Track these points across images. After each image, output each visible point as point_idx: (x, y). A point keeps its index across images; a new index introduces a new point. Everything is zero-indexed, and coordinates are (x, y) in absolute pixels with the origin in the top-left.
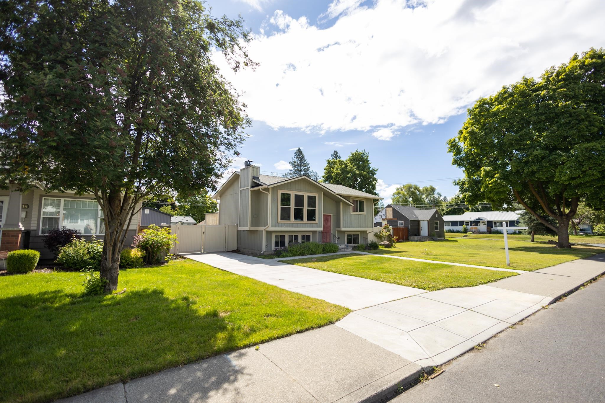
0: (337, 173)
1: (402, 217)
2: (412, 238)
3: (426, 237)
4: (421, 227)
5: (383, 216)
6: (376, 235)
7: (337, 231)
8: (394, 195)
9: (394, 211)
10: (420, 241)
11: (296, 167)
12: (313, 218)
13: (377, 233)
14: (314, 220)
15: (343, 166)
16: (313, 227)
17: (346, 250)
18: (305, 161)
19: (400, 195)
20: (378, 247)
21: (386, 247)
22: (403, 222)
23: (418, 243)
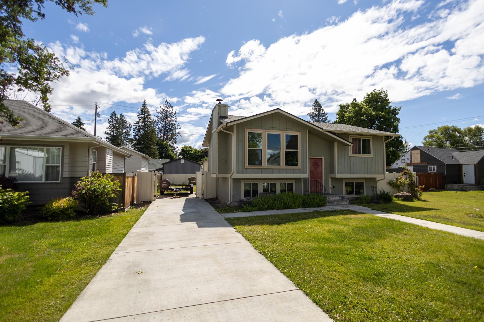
0: (349, 117)
1: (433, 161)
2: (449, 186)
3: (472, 185)
4: (464, 172)
5: (406, 160)
6: (391, 183)
7: (331, 178)
8: (425, 139)
9: (423, 153)
10: (462, 190)
11: (314, 118)
12: (295, 163)
13: (392, 181)
14: (297, 165)
15: (357, 108)
16: (294, 173)
17: (340, 203)
18: (323, 111)
19: (434, 138)
20: (392, 199)
21: (404, 200)
22: (436, 166)
23: (459, 193)
